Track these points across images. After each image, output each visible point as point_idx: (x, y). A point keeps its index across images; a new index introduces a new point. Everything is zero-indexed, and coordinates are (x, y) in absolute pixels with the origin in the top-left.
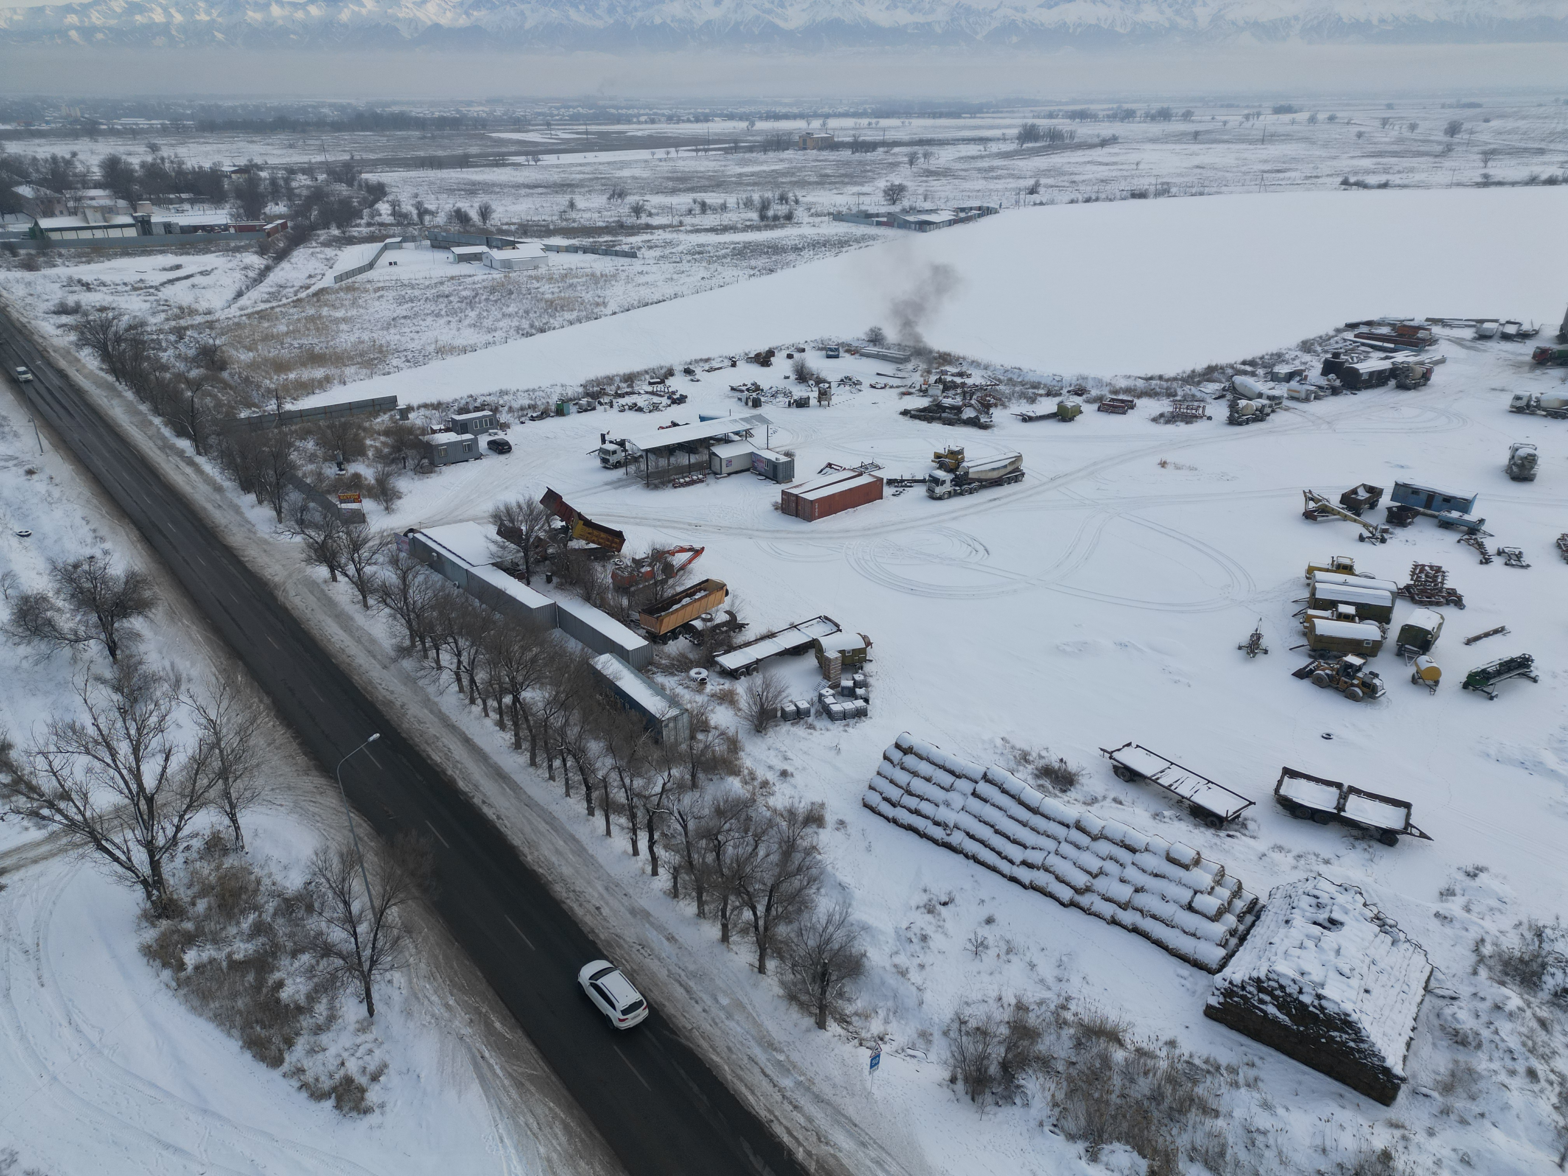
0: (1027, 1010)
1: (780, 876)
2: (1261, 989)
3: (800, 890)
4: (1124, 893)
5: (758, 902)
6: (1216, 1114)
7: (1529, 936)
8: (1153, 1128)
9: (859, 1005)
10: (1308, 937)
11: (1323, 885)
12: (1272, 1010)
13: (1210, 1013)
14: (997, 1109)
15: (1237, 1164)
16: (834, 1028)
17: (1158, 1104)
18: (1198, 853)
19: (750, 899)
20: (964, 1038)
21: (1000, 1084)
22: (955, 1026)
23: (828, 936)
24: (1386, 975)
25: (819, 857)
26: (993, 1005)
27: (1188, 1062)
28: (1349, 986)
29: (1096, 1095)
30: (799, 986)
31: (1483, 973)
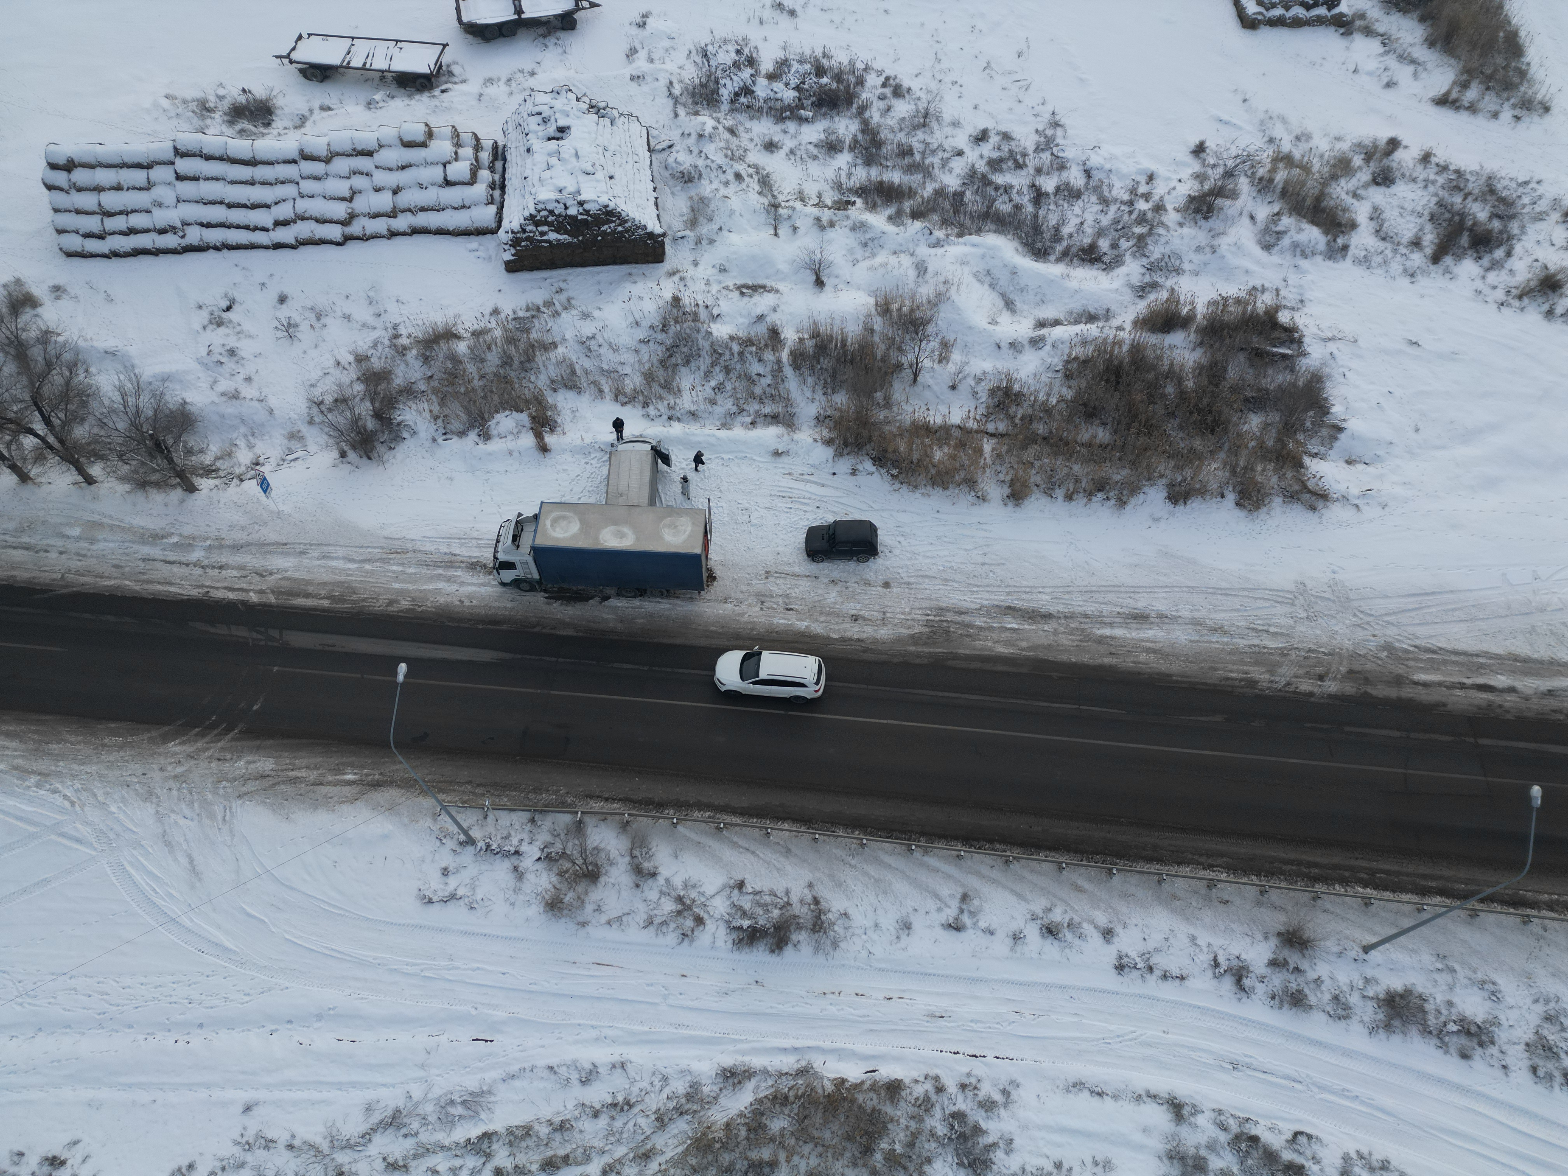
0: (367, 358)
1: (32, 383)
2: (537, 224)
3: (68, 383)
4: (384, 201)
5: (31, 422)
6: (554, 345)
7: (698, 59)
8: (517, 386)
9: (214, 449)
10: (550, 155)
11: (541, 98)
12: (553, 236)
13: (512, 267)
14: (393, 452)
15: (586, 372)
16: (205, 484)
17: (511, 366)
18: (427, 125)
19: (18, 424)
20: (330, 416)
21: (383, 432)
22: (315, 410)
23: (134, 409)
24: (618, 155)
25: (60, 339)
26: (337, 373)
27: (515, 319)
28: (598, 181)
29: (462, 390)
30: (142, 471)
31: (681, 111)
